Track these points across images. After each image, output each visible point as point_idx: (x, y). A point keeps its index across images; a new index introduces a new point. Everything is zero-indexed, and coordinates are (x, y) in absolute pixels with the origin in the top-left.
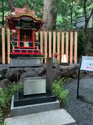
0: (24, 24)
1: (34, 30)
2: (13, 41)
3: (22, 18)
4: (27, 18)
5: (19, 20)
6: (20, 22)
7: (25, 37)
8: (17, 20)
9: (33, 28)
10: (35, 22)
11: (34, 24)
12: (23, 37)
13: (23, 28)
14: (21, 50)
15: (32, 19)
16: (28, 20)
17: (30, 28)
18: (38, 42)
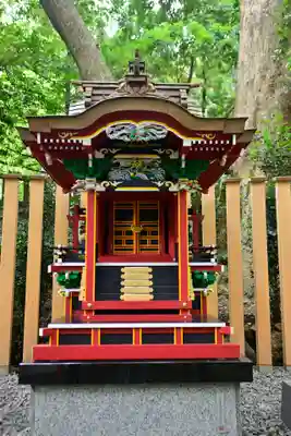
0: (122, 164)
1: (183, 192)
3: (107, 129)
4: (140, 126)
5: (87, 141)
6: (99, 155)
8: (80, 144)
9: (175, 181)
10: (187, 142)
11: (183, 157)
12: (124, 230)
13: (115, 184)
14: (96, 329)
15: (172, 130)
16: (145, 135)
17: (159, 184)
18: (213, 260)
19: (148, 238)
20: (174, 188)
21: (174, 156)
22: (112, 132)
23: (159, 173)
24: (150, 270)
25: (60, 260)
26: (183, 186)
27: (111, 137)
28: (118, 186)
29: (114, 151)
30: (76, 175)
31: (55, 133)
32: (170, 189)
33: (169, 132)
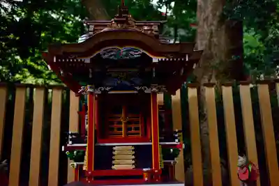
0: (113, 75)
1: (154, 93)
3: (101, 52)
4: (123, 50)
5: (87, 61)
9: (149, 86)
10: (155, 60)
11: (154, 70)
12: (116, 120)
13: (108, 89)
15: (145, 52)
16: (126, 55)
17: (138, 88)
18: (177, 140)
19: (133, 126)
20: (148, 91)
21: (147, 70)
22: (104, 54)
23: (138, 81)
24: (133, 148)
25: (70, 142)
26: (154, 89)
27: (104, 57)
28: (110, 90)
29: (107, 67)
30: (81, 83)
31: (66, 55)
32: (146, 92)
33: (143, 53)
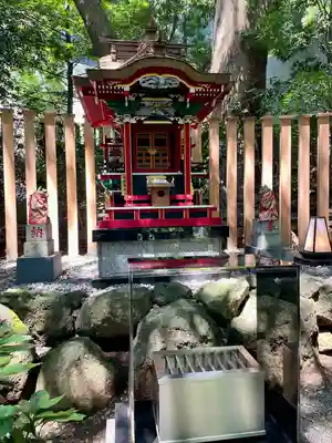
0: (147, 104)
1: (187, 124)
2: (105, 173)
3: (140, 79)
4: (162, 78)
5: (127, 88)
6: (132, 98)
7: (153, 152)
8: (122, 90)
9: (182, 117)
10: (192, 90)
11: (188, 100)
12: (144, 153)
13: (143, 119)
14: (137, 210)
16: (165, 84)
17: (172, 119)
18: (204, 171)
19: (161, 158)
20: (181, 122)
21: (181, 100)
22: (143, 82)
23: (172, 112)
27: (143, 85)
28: (145, 120)
29: (141, 95)
31: (106, 81)
33: (181, 83)
